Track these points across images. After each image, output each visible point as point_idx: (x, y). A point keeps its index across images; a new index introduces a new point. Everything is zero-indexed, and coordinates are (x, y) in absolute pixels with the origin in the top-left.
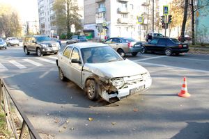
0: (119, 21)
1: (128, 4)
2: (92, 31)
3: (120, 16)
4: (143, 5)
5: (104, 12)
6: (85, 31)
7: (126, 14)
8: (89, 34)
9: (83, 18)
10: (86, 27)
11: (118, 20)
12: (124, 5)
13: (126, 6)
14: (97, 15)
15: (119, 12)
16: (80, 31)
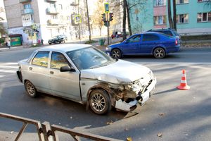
0: (49, 23)
1: (56, 4)
2: (20, 36)
3: (49, 17)
4: (71, 5)
5: (32, 14)
6: (11, 36)
7: (56, 14)
8: (17, 39)
9: (5, 21)
10: (11, 32)
11: (48, 21)
12: (52, 5)
13: (55, 6)
14: (23, 17)
15: (48, 13)
16: (4, 36)
